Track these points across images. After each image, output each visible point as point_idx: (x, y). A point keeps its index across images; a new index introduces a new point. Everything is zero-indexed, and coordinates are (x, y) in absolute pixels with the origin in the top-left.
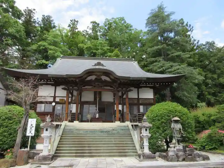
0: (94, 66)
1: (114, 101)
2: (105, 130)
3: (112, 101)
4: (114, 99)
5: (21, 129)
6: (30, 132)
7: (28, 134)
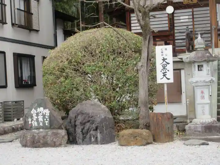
5: (144, 69)
6: (164, 75)
7: (160, 79)
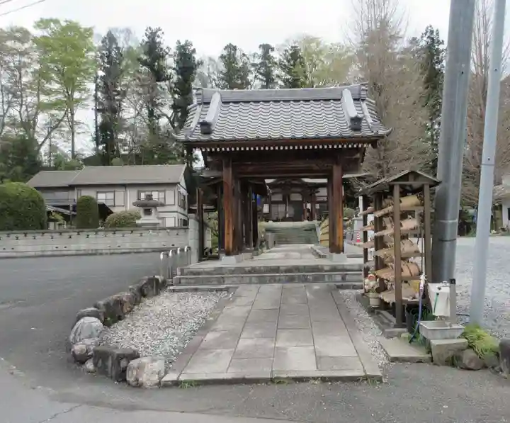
1: (303, 200)
3: (301, 199)
4: (303, 197)
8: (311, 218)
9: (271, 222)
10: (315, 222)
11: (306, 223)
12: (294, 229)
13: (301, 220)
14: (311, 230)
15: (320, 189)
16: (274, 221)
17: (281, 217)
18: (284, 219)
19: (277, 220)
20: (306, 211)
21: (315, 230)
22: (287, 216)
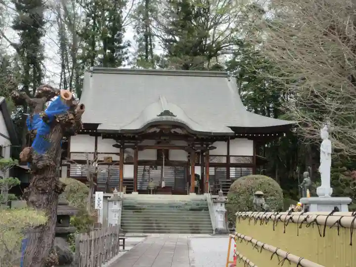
0: (159, 116)
1: (189, 160)
2: (175, 205)
3: (186, 160)
4: (189, 156)
6: (99, 206)
8: (200, 190)
9: (135, 194)
10: (207, 196)
11: (192, 197)
12: (172, 206)
13: (185, 193)
14: (200, 210)
15: (216, 144)
16: (141, 192)
17: (152, 185)
18: (158, 190)
19: (147, 192)
20: (193, 177)
21: (207, 209)
22: (163, 185)
